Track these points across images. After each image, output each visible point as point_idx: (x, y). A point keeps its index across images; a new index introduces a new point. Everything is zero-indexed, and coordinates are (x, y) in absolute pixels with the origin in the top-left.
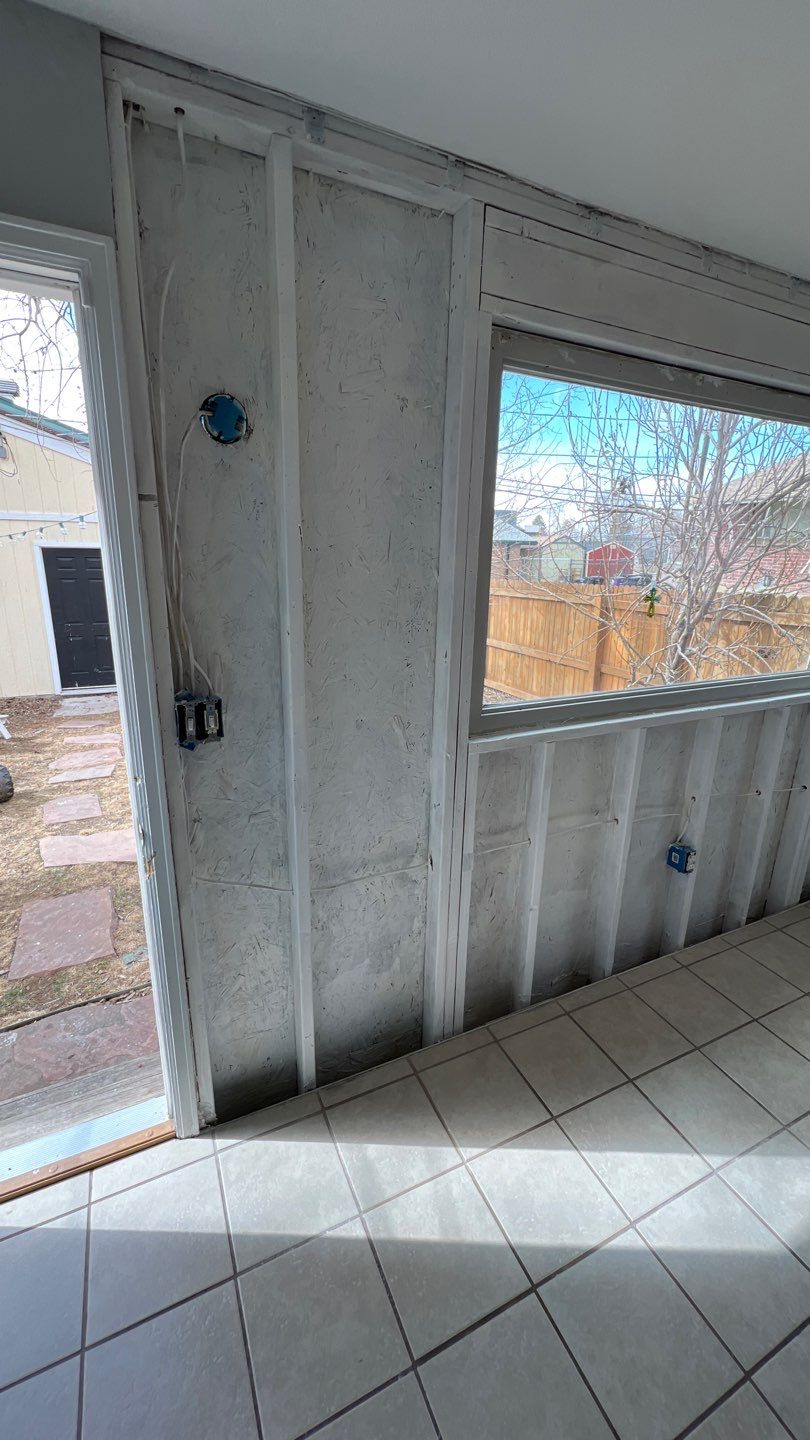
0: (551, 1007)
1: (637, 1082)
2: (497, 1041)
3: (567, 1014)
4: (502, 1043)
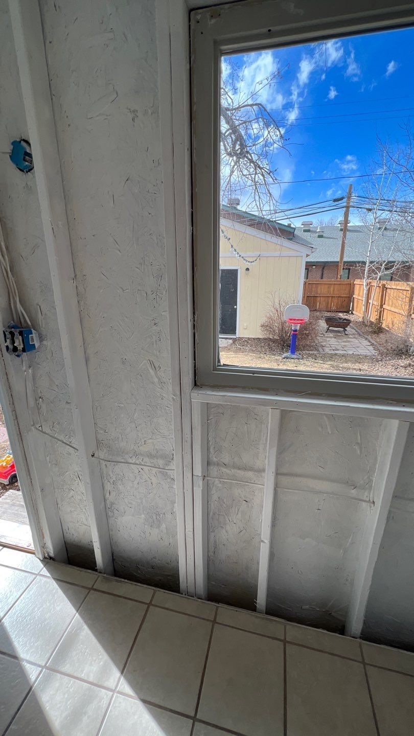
0: (277, 626)
2: (214, 622)
3: (285, 642)
4: (216, 626)
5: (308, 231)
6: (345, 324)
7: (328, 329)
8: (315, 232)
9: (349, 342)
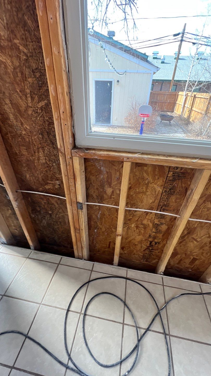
0: (123, 271)
1: (125, 326)
2: (92, 271)
3: (126, 279)
7: (161, 122)
8: (160, 59)
9: (171, 129)
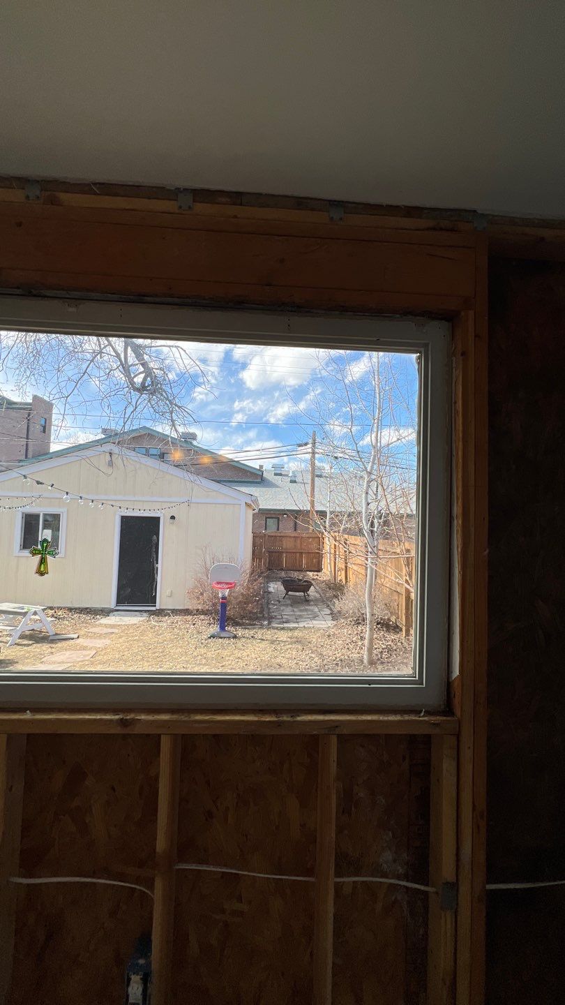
5: (281, 475)
6: (306, 586)
7: (287, 594)
8: (287, 475)
9: (306, 610)
